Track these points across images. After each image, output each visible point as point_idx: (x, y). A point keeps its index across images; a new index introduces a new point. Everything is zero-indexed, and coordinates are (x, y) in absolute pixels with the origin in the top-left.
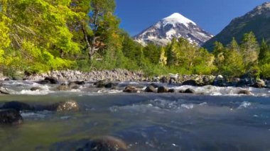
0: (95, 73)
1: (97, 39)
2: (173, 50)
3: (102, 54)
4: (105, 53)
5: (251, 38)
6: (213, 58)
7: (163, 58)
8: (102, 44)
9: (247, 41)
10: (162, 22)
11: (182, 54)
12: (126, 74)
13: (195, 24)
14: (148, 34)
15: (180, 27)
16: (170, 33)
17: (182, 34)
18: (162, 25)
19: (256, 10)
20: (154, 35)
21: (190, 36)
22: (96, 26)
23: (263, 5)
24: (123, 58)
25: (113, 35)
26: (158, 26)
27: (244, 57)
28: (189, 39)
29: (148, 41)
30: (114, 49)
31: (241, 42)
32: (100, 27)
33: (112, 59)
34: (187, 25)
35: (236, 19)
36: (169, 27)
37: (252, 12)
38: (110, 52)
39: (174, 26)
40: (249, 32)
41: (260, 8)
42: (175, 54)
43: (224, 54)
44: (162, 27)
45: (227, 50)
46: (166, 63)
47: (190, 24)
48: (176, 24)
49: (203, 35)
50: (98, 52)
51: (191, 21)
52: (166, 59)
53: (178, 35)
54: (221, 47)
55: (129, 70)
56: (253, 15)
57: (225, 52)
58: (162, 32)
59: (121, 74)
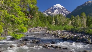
0: (30, 28)
1: (30, 15)
2: (57, 19)
3: (32, 20)
4: (33, 20)
5: (84, 14)
6: (71, 22)
7: (54, 21)
8: (32, 16)
9: (82, 15)
10: (53, 7)
11: (60, 20)
12: (41, 29)
13: (64, 8)
14: (48, 11)
15: (59, 9)
16: (56, 11)
17: (60, 11)
18: (53, 8)
19: (85, 3)
20: (50, 12)
21: (63, 12)
22: (30, 10)
23: (88, 1)
24: (39, 21)
25: (36, 13)
26: (52, 8)
27: (81, 21)
28: (62, 13)
29: (48, 13)
30: (36, 18)
31: (80, 16)
32: (31, 10)
33: (36, 22)
34: (62, 8)
35: (78, 6)
36: (55, 9)
37: (84, 4)
38: (35, 19)
39: (57, 8)
40: (83, 12)
41: (87, 3)
42: (58, 20)
43: (74, 20)
44: (53, 9)
45: (76, 18)
46: (55, 23)
47: (63, 8)
48: (58, 8)
49: (67, 12)
50: (30, 19)
51: (63, 7)
52: (54, 22)
53: (58, 12)
54: (73, 17)
55: (42, 27)
56: (84, 5)
57: (75, 19)
58: (53, 11)
59: (39, 29)
